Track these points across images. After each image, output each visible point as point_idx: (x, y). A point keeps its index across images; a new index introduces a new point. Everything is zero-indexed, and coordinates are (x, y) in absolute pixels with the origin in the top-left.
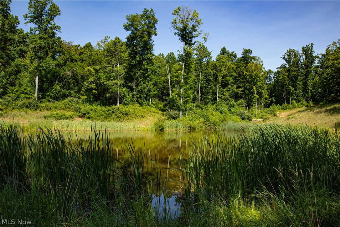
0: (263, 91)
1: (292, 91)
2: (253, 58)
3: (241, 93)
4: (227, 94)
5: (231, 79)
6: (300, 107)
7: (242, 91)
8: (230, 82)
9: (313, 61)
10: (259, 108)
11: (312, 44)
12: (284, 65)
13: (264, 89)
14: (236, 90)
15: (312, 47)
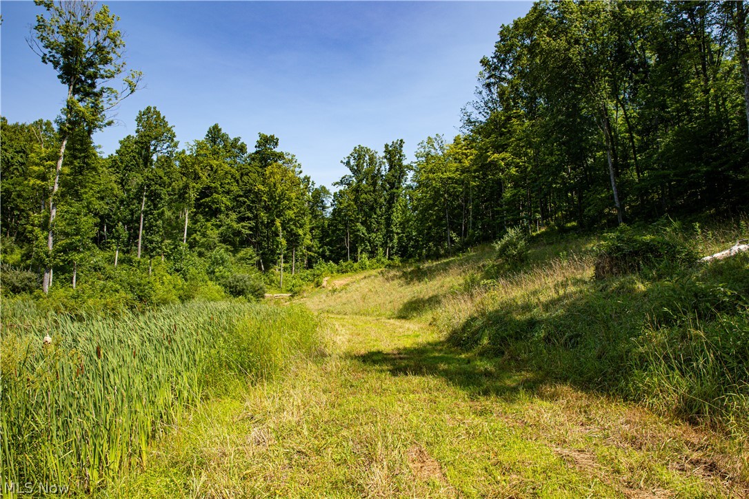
0: (301, 232)
1: (363, 234)
2: (281, 156)
3: (248, 232)
4: (214, 234)
5: (225, 201)
6: (374, 267)
7: (250, 229)
8: (224, 205)
9: (402, 174)
10: (292, 270)
11: (401, 141)
12: (347, 177)
13: (301, 226)
14: (235, 225)
15: (402, 147)
